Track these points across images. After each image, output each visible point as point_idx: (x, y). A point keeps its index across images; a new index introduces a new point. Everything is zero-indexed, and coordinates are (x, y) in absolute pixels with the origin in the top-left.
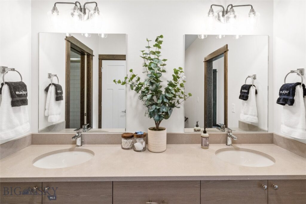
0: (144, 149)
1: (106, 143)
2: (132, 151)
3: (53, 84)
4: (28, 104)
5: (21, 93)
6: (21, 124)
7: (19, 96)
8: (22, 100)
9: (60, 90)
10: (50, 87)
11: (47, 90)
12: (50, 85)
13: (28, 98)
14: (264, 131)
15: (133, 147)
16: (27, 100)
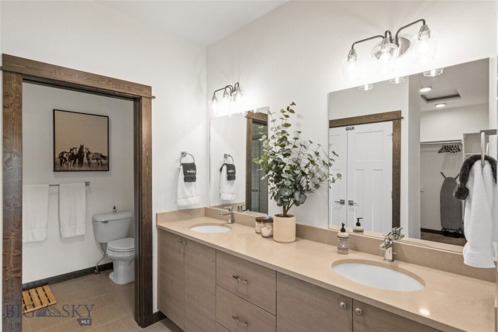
3: (226, 164)
4: (196, 180)
5: (191, 172)
6: (192, 197)
7: (190, 174)
8: (191, 177)
9: (232, 170)
10: (224, 167)
11: (221, 170)
12: (223, 165)
13: (196, 176)
16: (196, 178)
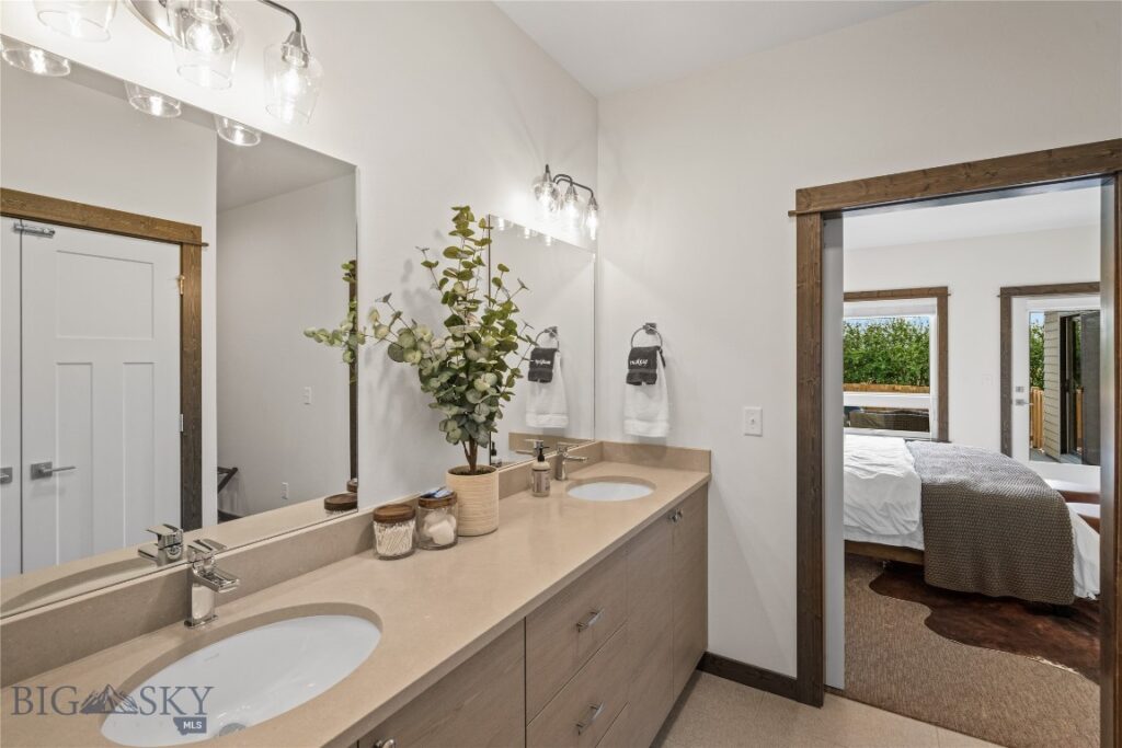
0: (460, 536)
1: (301, 569)
2: (425, 556)
14: (581, 441)
15: (422, 543)
